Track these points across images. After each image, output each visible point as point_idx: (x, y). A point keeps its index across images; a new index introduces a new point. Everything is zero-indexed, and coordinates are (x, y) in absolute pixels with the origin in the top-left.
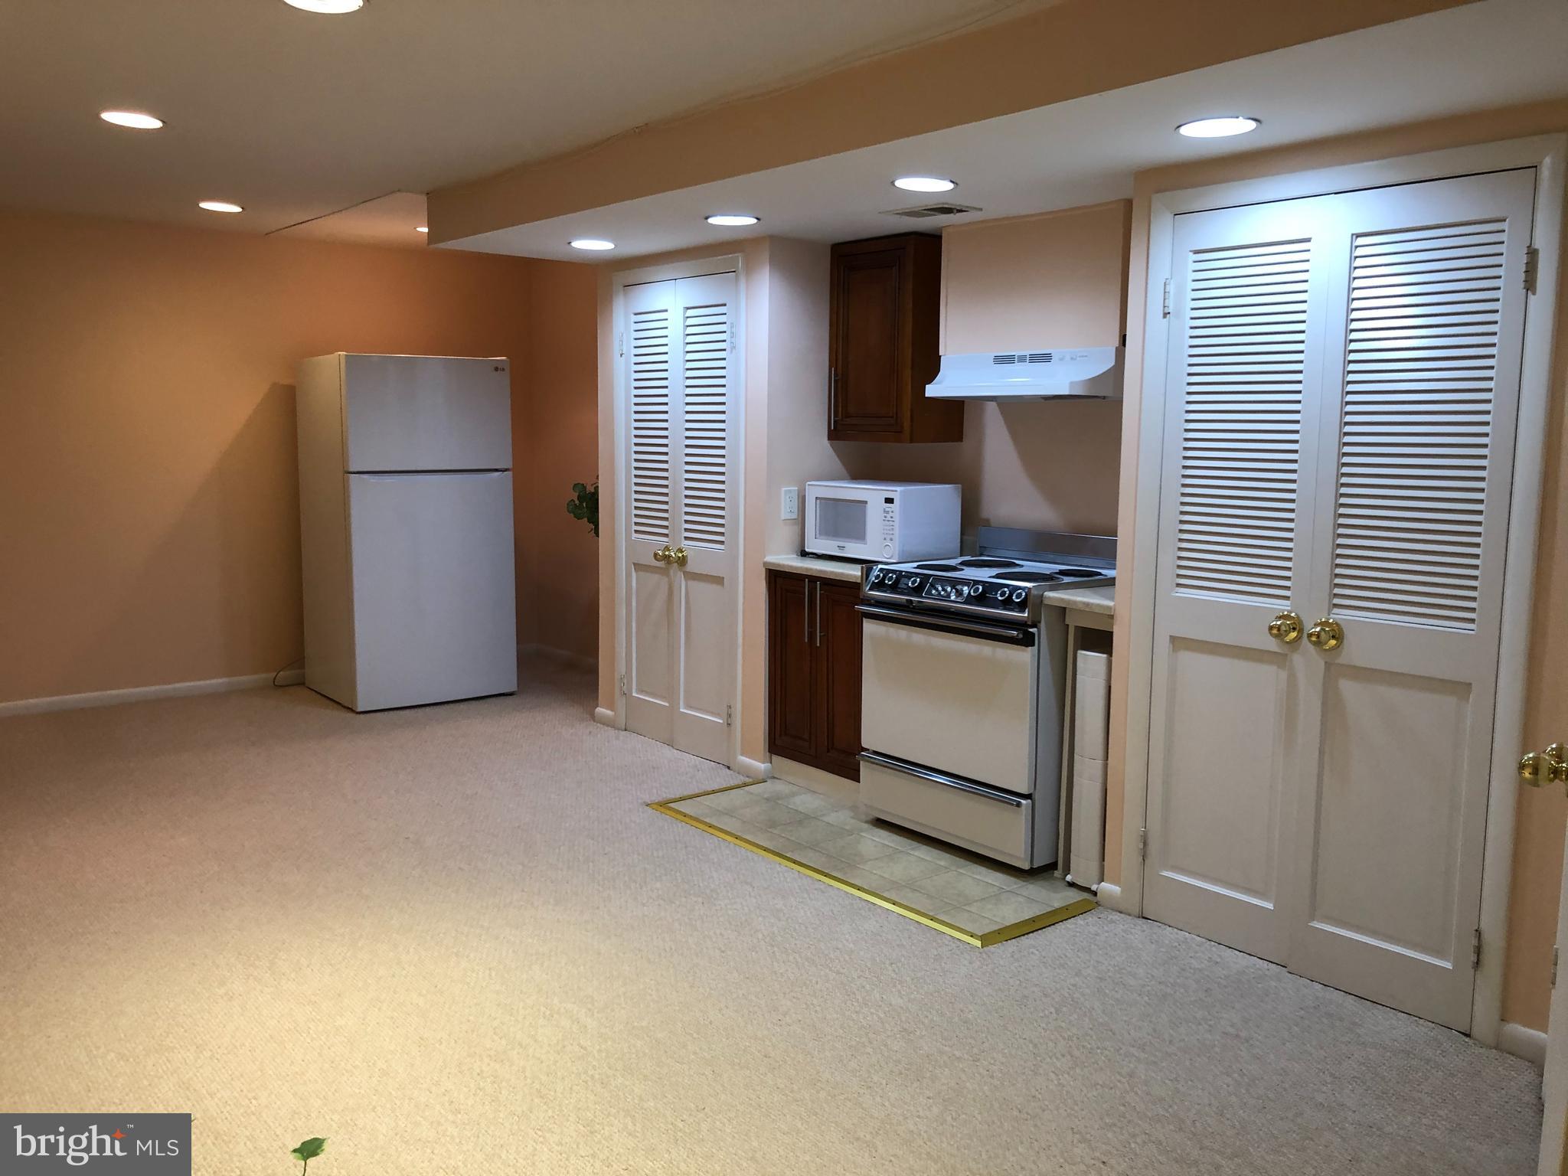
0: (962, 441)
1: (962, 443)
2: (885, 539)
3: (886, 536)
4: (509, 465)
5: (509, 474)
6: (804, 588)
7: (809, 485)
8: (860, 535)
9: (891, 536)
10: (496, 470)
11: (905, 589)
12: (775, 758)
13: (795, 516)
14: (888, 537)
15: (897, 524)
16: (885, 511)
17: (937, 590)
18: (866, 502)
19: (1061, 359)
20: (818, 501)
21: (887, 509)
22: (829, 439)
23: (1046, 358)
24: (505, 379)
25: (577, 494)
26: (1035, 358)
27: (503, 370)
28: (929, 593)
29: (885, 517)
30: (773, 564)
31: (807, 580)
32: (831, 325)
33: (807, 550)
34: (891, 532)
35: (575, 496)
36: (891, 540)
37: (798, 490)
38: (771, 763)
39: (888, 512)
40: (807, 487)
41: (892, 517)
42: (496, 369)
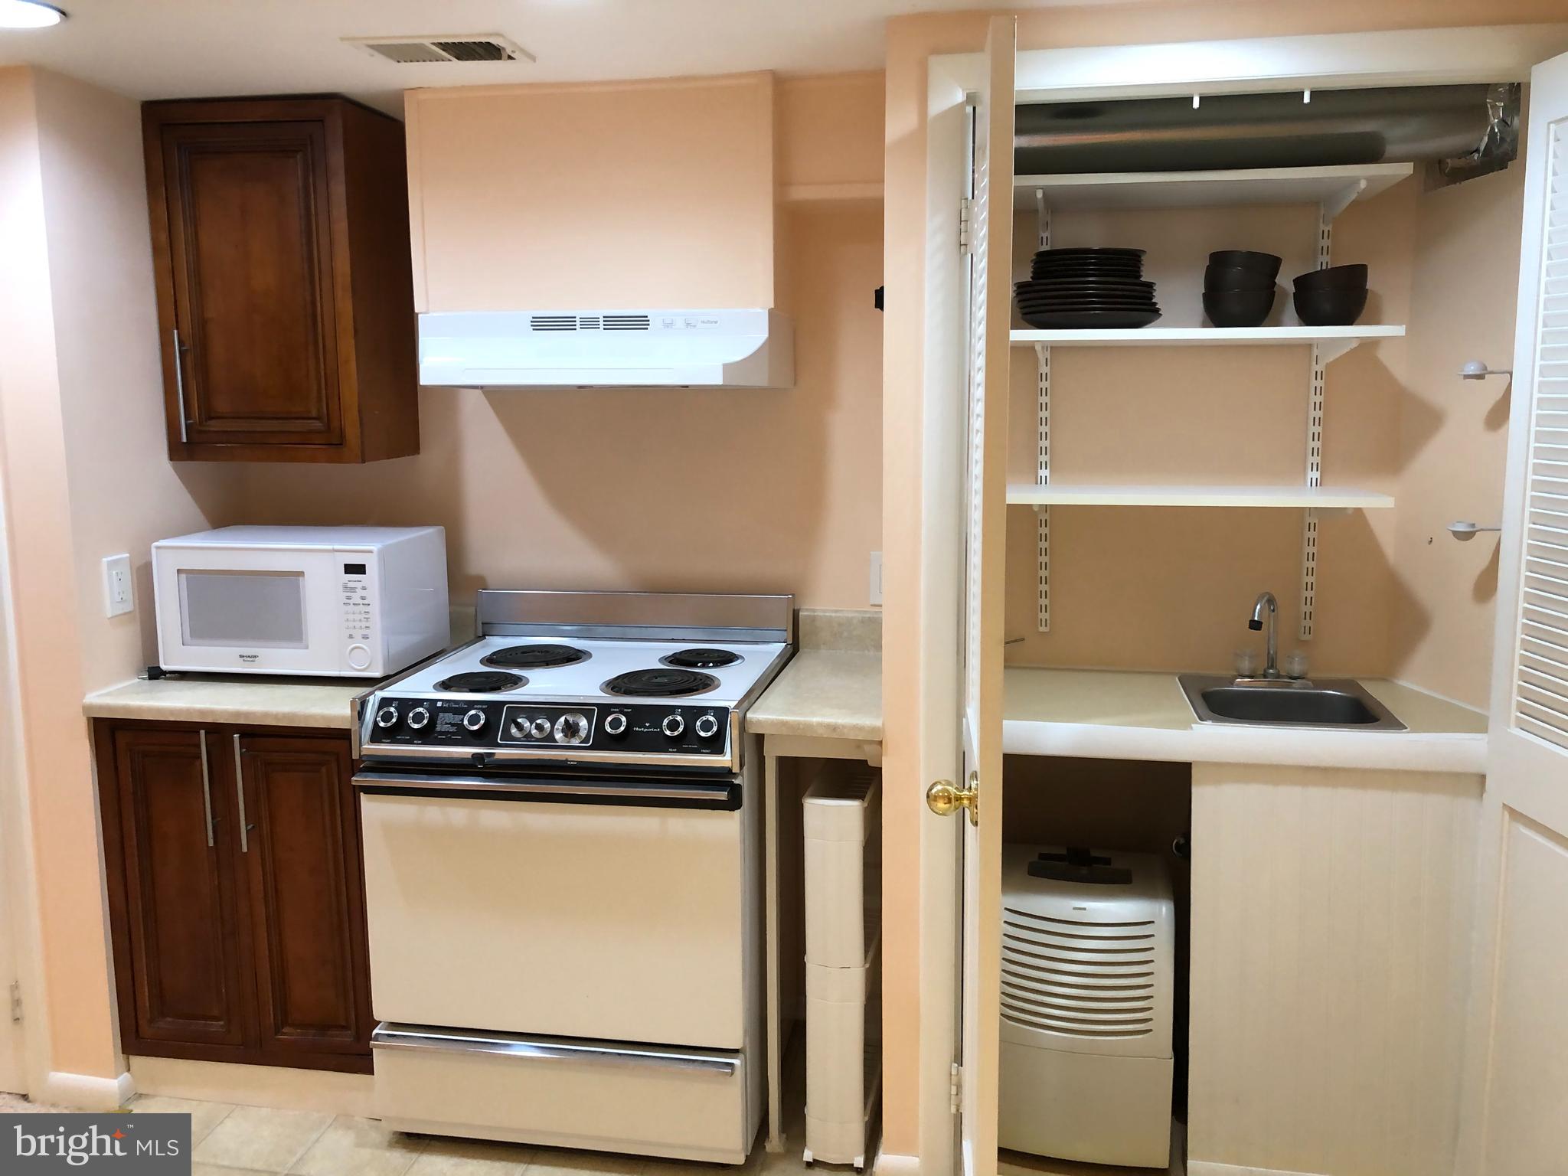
0: (419, 453)
1: (419, 456)
2: (351, 636)
3: (351, 632)
6: (199, 746)
7: (158, 548)
8: (292, 632)
9: (365, 632)
11: (453, 733)
12: (137, 1061)
13: (129, 606)
14: (358, 634)
15: (375, 608)
16: (346, 588)
17: (520, 727)
18: (301, 574)
19: (668, 325)
20: (183, 576)
21: (351, 585)
22: (171, 459)
23: (639, 323)
26: (614, 323)
28: (507, 735)
29: (349, 598)
30: (101, 708)
31: (202, 732)
32: (156, 250)
33: (164, 667)
34: (364, 624)
36: (365, 637)
37: (130, 557)
38: (129, 1070)
39: (353, 590)
40: (154, 551)
41: (363, 598)
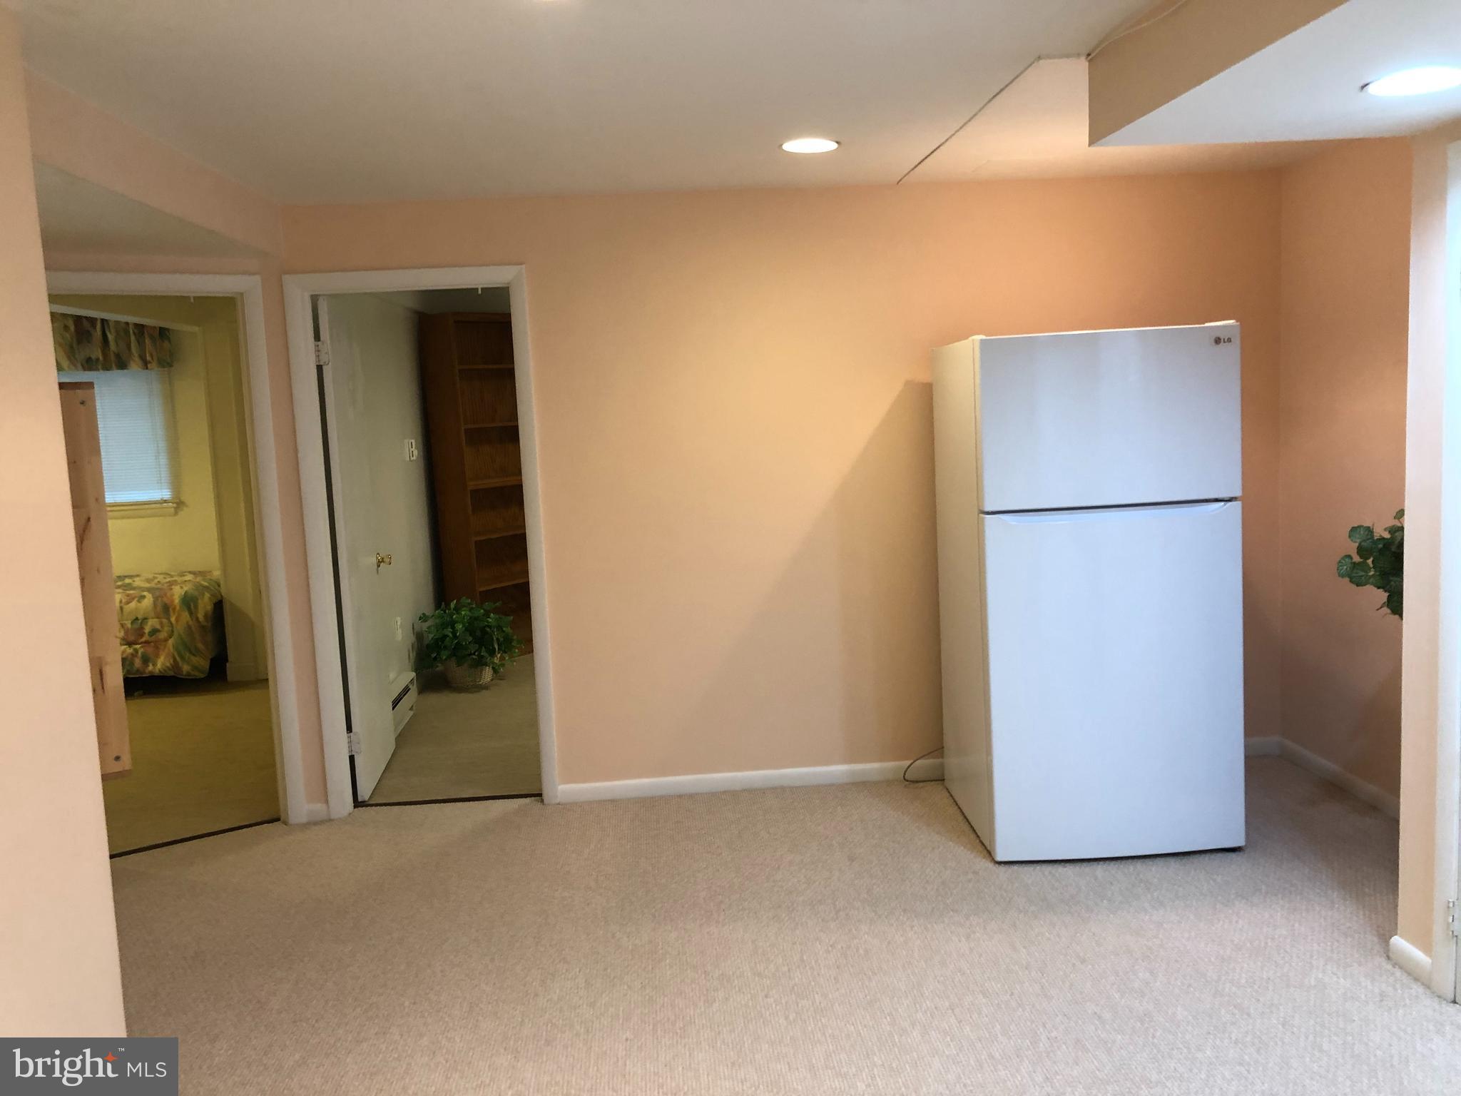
4: (1237, 492)
5: (1237, 506)
10: (1217, 500)
24: (1232, 353)
25: (1357, 544)
27: (1229, 340)
35: (1352, 548)
42: (1218, 341)
